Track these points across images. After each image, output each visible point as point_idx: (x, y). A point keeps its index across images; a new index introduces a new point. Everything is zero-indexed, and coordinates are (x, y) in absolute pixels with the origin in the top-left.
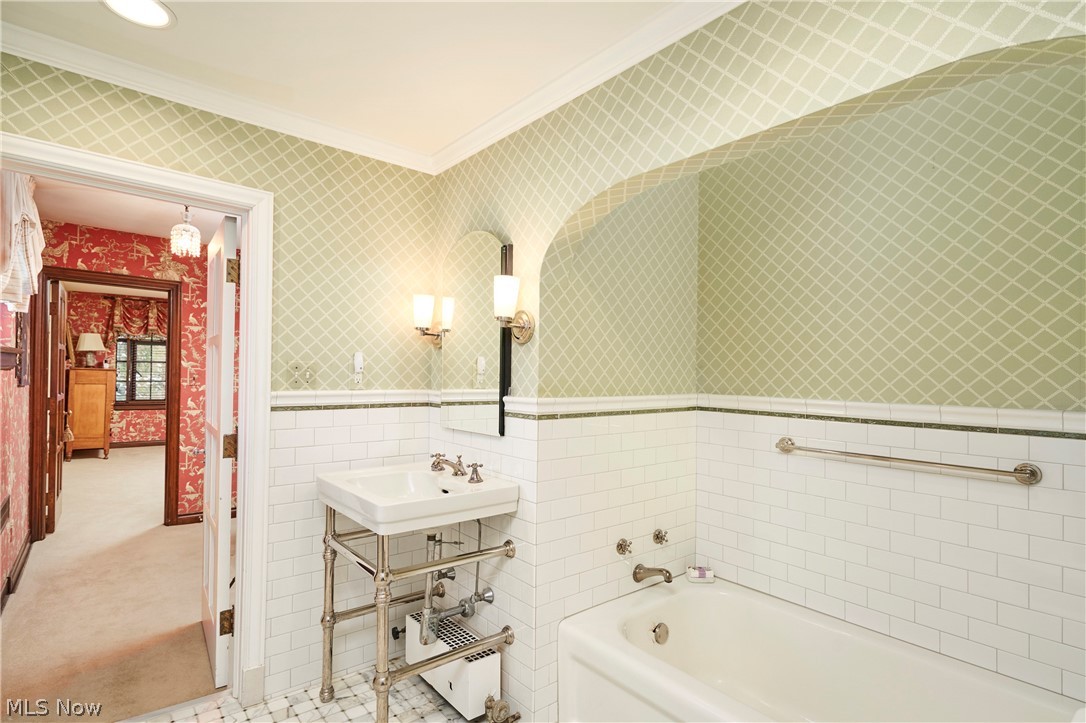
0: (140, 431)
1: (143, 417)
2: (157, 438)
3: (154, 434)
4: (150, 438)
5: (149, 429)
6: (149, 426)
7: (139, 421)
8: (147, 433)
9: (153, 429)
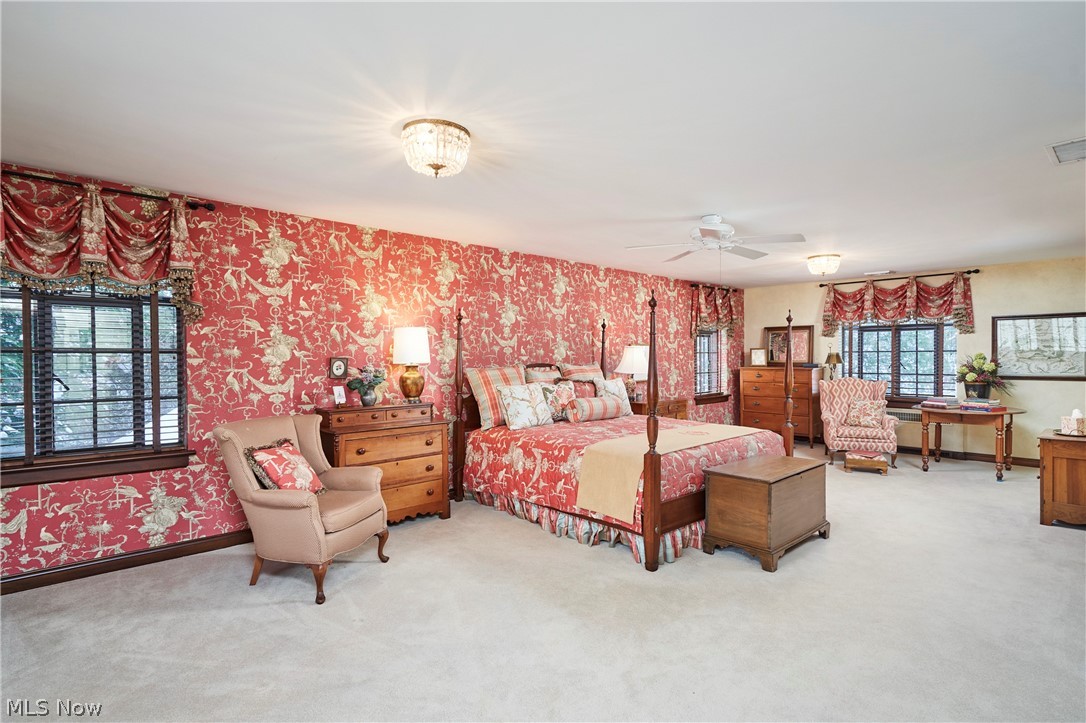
0: (70, 536)
1: (77, 500)
2: (117, 549)
3: (108, 539)
4: (99, 551)
5: (94, 529)
6: (93, 522)
7: (66, 509)
8: (91, 540)
9: (106, 527)
